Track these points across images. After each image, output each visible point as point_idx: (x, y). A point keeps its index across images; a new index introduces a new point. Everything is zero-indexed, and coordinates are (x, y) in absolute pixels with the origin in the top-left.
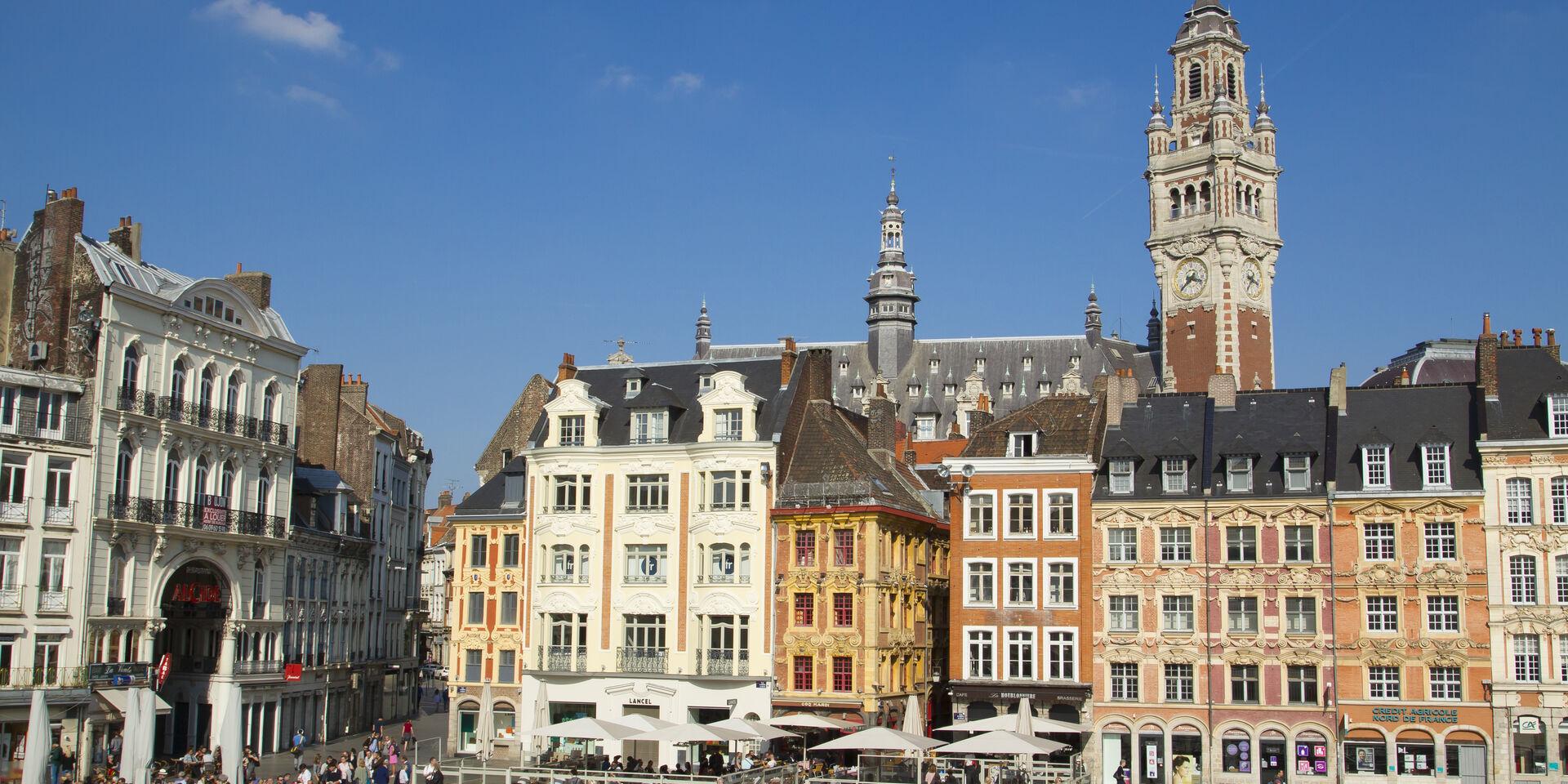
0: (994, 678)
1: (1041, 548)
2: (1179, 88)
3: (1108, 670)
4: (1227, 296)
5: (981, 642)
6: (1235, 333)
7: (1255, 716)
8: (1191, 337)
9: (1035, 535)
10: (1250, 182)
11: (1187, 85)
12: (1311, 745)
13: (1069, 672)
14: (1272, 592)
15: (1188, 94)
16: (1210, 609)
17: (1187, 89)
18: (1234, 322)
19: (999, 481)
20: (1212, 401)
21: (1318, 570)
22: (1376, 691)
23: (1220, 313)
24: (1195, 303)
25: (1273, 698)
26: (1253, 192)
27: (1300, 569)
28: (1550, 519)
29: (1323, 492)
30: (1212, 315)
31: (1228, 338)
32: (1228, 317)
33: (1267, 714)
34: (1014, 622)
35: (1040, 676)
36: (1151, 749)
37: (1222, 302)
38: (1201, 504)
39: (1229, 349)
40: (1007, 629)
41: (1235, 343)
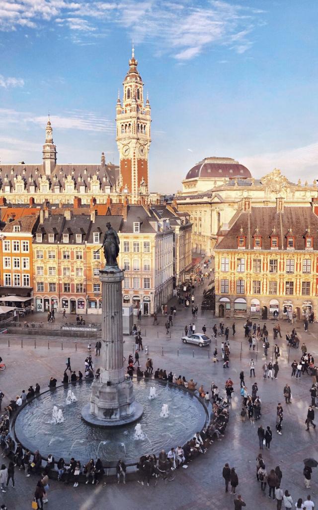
0: (11, 285)
1: (21, 255)
2: (125, 95)
3: (36, 284)
4: (134, 156)
5: (8, 277)
6: (136, 166)
7: (69, 295)
8: (126, 166)
9: (19, 251)
10: (142, 123)
11: (127, 94)
12: (81, 302)
13: (28, 284)
14: (72, 267)
15: (127, 97)
16: (59, 270)
17: (127, 96)
18: (136, 163)
19: (11, 238)
20: (65, 217)
21: (83, 262)
22: (95, 290)
23: (133, 161)
24: (127, 158)
25: (73, 291)
26: (143, 126)
27: (79, 261)
28: (133, 251)
29: (84, 243)
30: (131, 161)
31: (134, 168)
32: (134, 162)
33: (71, 295)
34: (15, 272)
35: (21, 286)
36: (47, 303)
37: (133, 157)
38: (57, 245)
39: (135, 170)
40: (14, 274)
41: (136, 169)
